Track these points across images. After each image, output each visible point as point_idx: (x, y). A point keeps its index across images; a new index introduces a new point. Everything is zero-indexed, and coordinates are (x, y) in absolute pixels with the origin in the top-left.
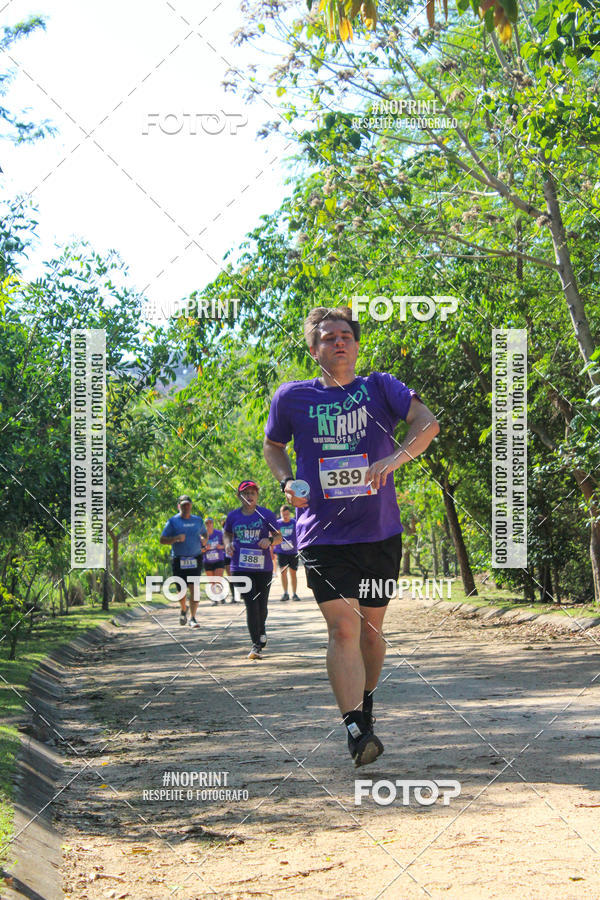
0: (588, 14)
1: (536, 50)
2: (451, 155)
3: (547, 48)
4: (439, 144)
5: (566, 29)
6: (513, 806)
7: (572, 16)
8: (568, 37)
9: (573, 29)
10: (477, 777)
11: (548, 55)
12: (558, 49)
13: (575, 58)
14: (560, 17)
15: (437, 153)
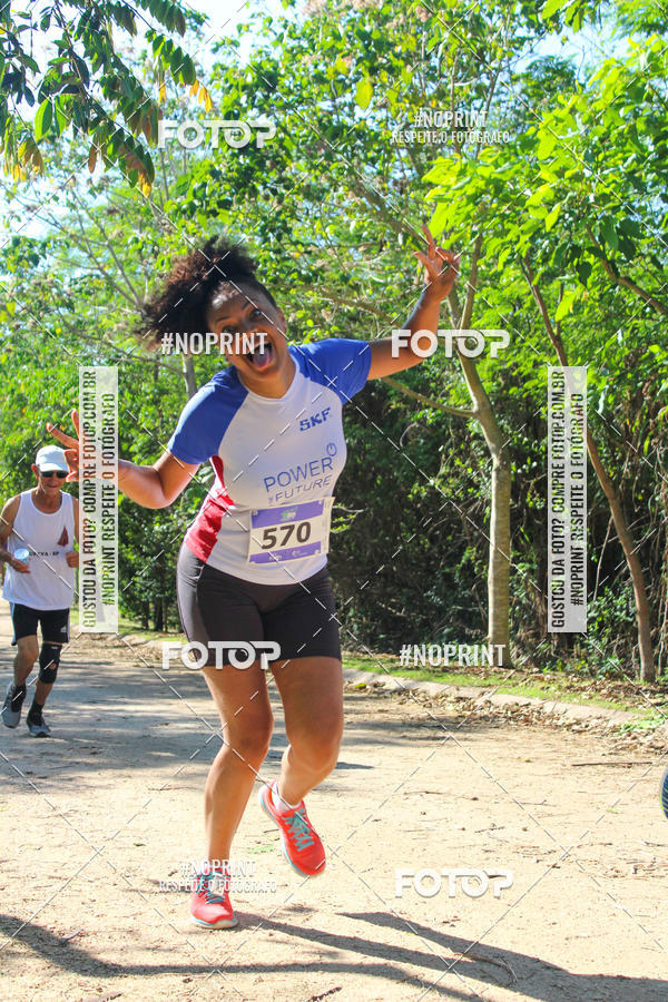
0: (217, 184)
1: (176, 207)
2: (109, 279)
3: (184, 207)
4: (101, 269)
5: (200, 194)
6: (101, 787)
7: (204, 185)
8: (200, 200)
9: (204, 196)
10: (77, 763)
11: (184, 212)
12: (192, 208)
13: (205, 217)
14: (195, 185)
15: (98, 276)
